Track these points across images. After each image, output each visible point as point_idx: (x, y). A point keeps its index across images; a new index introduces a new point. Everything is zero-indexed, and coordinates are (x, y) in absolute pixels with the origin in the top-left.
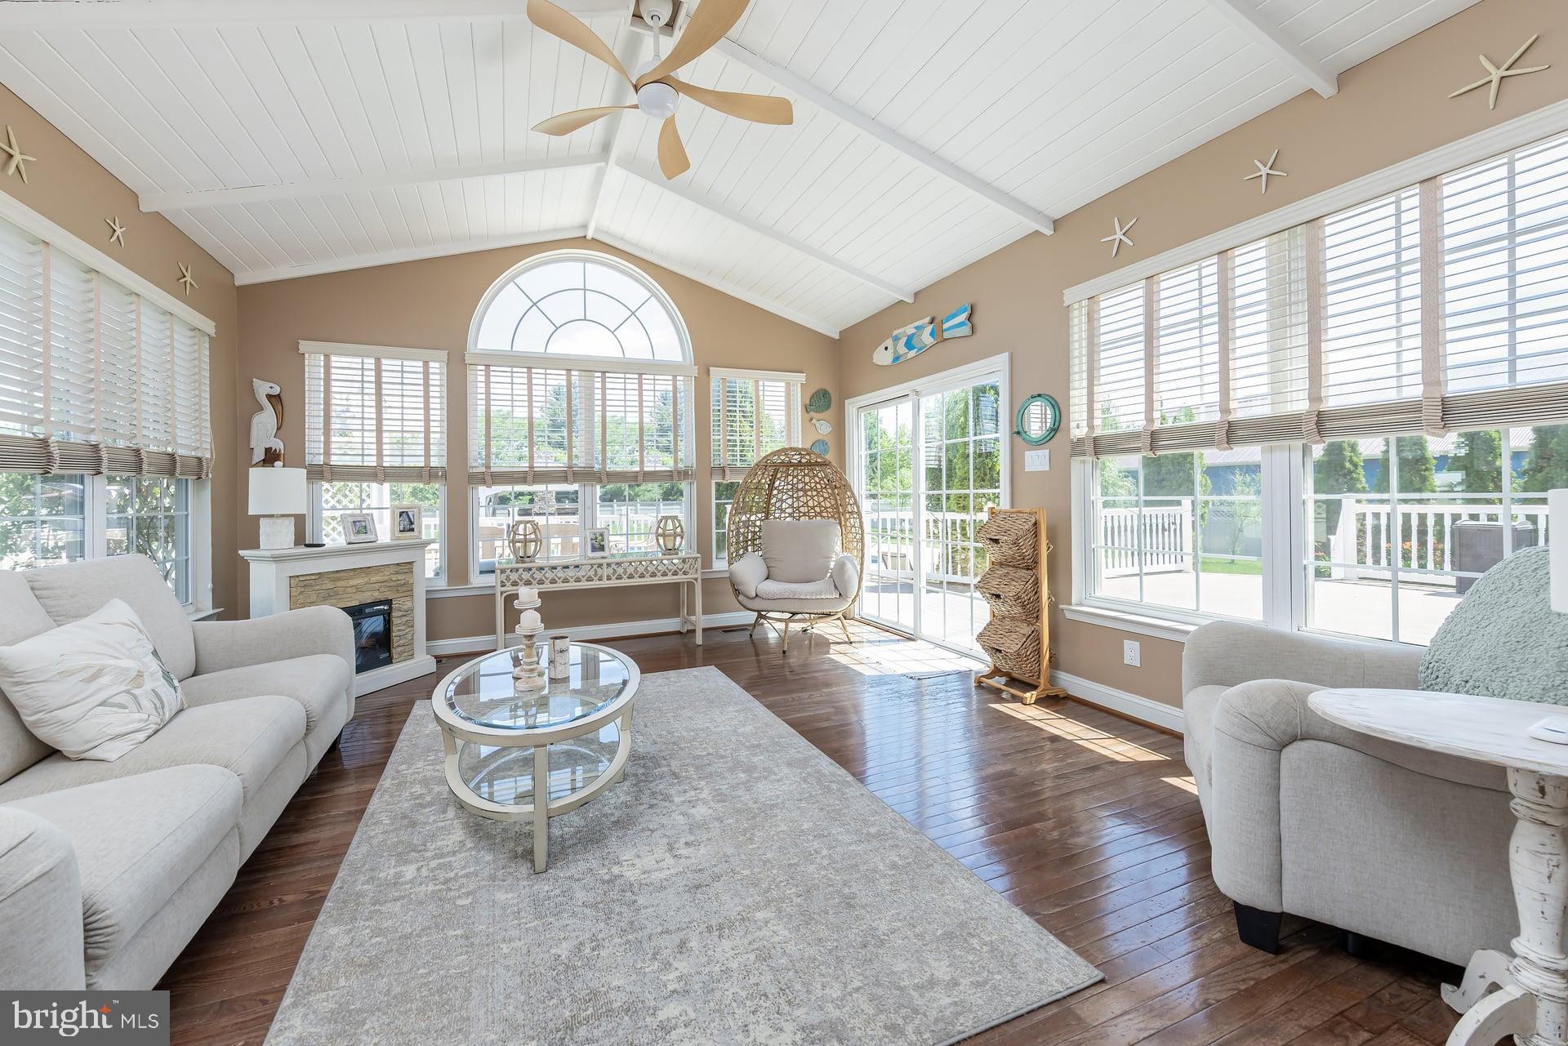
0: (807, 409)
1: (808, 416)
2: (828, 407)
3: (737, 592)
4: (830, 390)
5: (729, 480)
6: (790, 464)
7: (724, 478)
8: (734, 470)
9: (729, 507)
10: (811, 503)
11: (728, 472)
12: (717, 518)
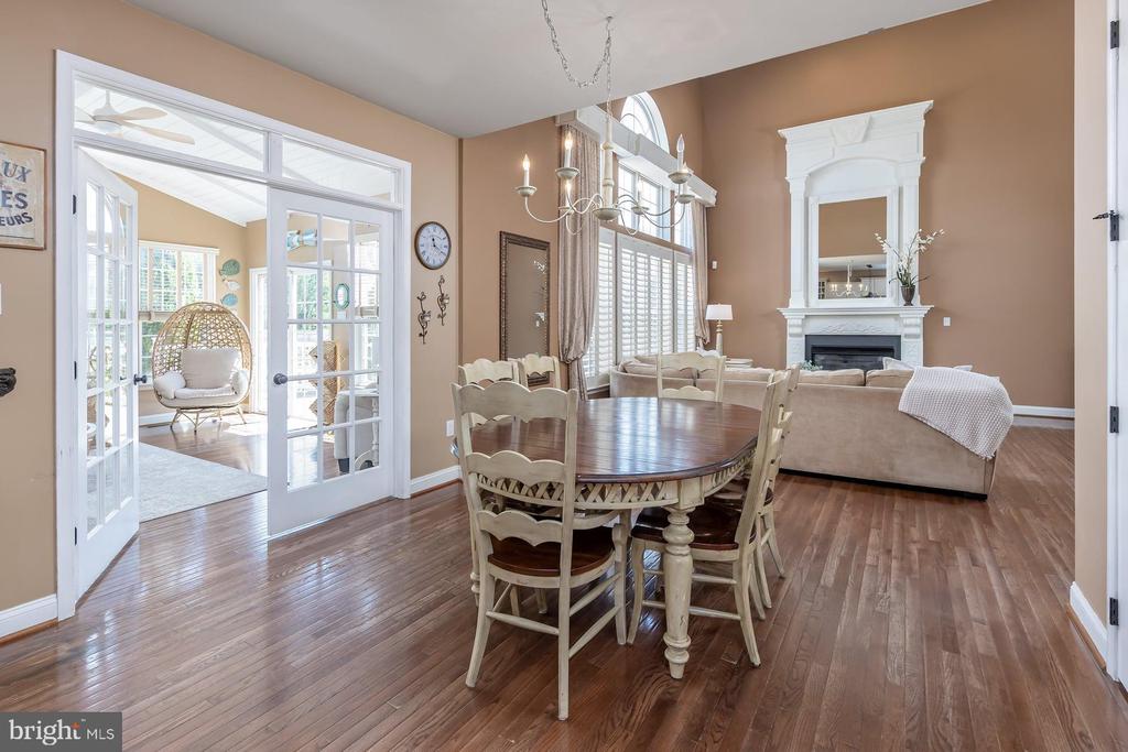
0: (220, 272)
1: (221, 278)
2: (238, 272)
3: (159, 396)
4: (238, 260)
5: (154, 320)
6: (204, 311)
7: (150, 319)
8: (159, 314)
9: (154, 339)
10: (220, 337)
11: (153, 314)
12: (143, 348)
